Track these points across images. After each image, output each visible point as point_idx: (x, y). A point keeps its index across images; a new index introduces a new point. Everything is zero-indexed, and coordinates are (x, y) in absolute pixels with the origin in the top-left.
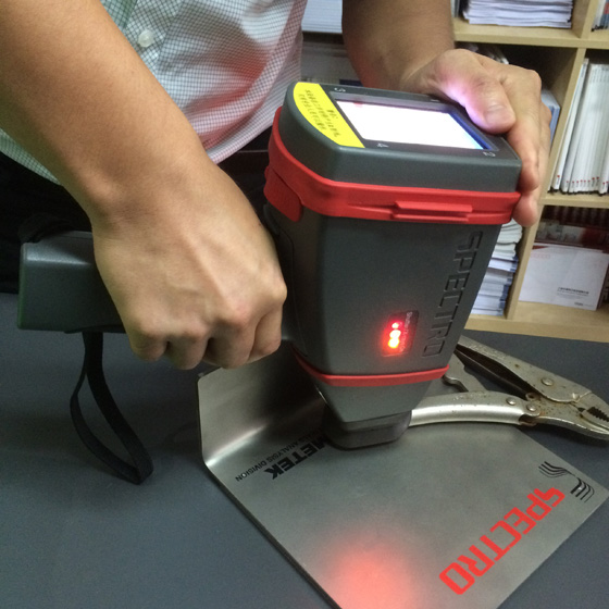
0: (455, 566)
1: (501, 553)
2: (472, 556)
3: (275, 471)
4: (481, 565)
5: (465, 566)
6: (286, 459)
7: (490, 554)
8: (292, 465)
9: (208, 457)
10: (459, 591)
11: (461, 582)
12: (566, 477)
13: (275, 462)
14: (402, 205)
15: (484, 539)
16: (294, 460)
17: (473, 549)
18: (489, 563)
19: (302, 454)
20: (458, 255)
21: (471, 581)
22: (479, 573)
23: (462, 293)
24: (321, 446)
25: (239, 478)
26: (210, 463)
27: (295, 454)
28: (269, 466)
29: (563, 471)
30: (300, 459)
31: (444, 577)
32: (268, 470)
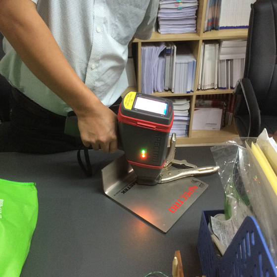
4: (178, 206)
5: (174, 207)
6: (126, 189)
7: (180, 203)
8: (128, 190)
10: (173, 212)
11: (173, 210)
15: (178, 200)
16: (128, 189)
17: (176, 203)
18: (180, 205)
19: (130, 187)
21: (176, 210)
22: (178, 208)
23: (159, 147)
24: (134, 185)
25: (115, 195)
26: (106, 193)
27: (128, 187)
28: (122, 191)
29: (196, 181)
30: (130, 188)
31: (169, 210)
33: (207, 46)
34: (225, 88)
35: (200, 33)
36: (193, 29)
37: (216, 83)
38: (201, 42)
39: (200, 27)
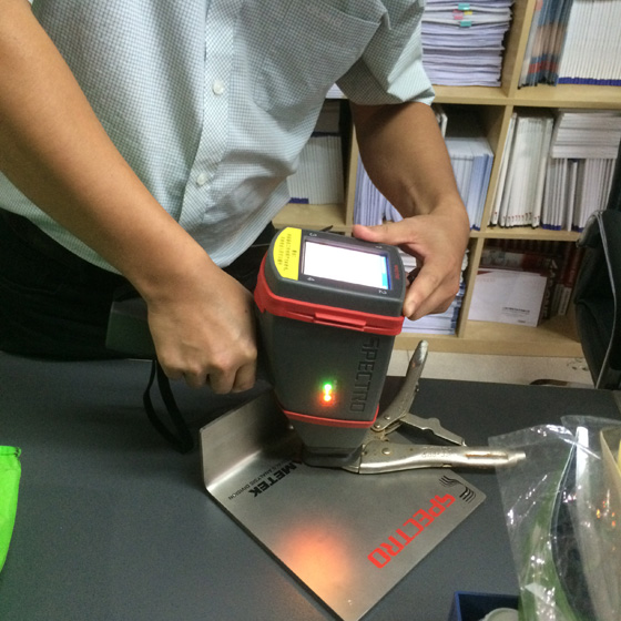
0: (378, 550)
1: (409, 540)
2: (391, 543)
3: (256, 491)
4: (395, 549)
5: (385, 550)
6: (263, 483)
7: (402, 541)
8: (267, 486)
9: (209, 483)
10: (379, 565)
11: (381, 560)
12: (458, 486)
13: (256, 485)
14: (318, 315)
15: (399, 532)
16: (269, 483)
17: (391, 539)
18: (401, 546)
19: (274, 478)
20: (364, 350)
21: (388, 559)
22: (394, 554)
23: (371, 374)
24: (288, 472)
25: (231, 498)
26: (211, 488)
27: (270, 479)
28: (252, 488)
29: (455, 481)
30: (273, 482)
31: (371, 558)
32: (251, 491)
33: (524, 122)
34: (558, 228)
35: (508, 88)
36: (494, 78)
37: (538, 213)
38: (509, 111)
39: (511, 73)
